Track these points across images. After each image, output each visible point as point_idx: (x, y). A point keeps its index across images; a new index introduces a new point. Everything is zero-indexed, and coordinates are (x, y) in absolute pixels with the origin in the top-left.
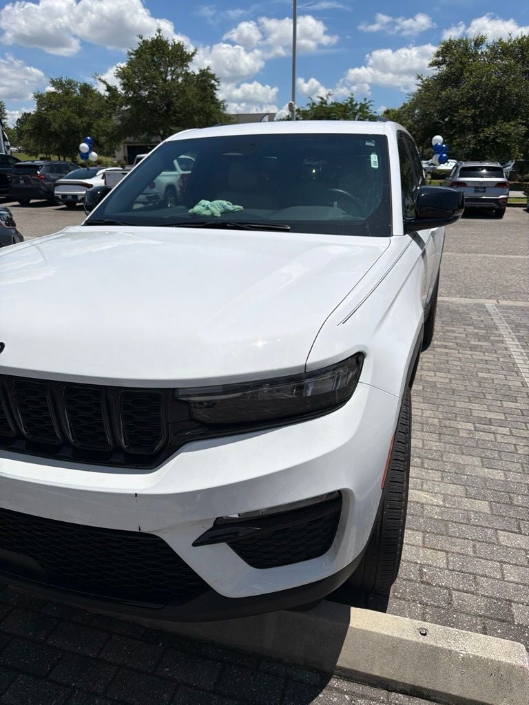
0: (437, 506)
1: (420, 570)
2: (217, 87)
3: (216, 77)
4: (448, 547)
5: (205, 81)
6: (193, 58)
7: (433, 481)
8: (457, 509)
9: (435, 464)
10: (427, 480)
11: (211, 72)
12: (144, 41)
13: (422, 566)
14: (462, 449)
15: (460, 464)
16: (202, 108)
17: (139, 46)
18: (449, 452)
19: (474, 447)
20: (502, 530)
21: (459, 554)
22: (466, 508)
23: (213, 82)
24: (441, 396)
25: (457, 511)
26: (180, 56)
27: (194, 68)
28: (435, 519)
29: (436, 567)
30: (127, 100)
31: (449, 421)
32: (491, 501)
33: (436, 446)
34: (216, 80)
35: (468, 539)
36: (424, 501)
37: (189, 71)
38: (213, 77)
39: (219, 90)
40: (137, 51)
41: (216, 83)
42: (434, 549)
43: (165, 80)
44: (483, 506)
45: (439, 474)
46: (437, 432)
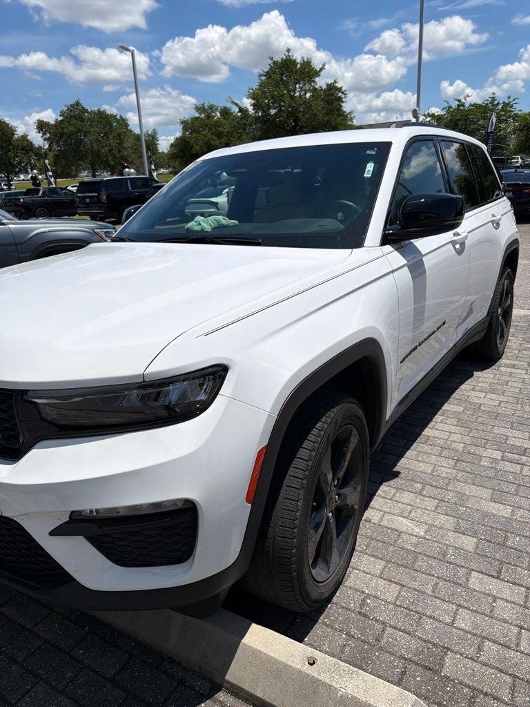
0: (416, 536)
1: (364, 600)
2: (344, 100)
3: (343, 89)
4: (406, 580)
5: (332, 96)
6: (322, 73)
7: (425, 509)
8: (437, 541)
9: (434, 492)
10: (417, 508)
11: (339, 85)
12: (274, 62)
13: (368, 596)
14: (476, 478)
15: (465, 494)
16: (327, 121)
17: (269, 67)
18: (458, 481)
19: (491, 478)
20: (478, 572)
21: (415, 590)
22: (447, 542)
23: (340, 94)
24: (480, 420)
25: (436, 544)
26: (308, 72)
27: (321, 82)
28: (407, 550)
29: (382, 600)
30: (257, 119)
31: (475, 448)
32: (481, 539)
33: (447, 473)
34: (343, 93)
35: (433, 576)
36: (404, 529)
37: (316, 87)
38: (340, 89)
39: (346, 102)
40: (268, 72)
41: (343, 96)
42: (390, 581)
43: (292, 97)
44: (468, 543)
45: (435, 503)
46: (456, 458)
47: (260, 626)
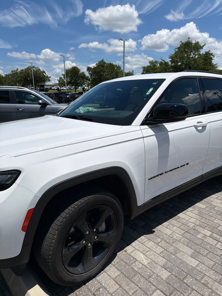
0: (143, 264)
1: (100, 288)
2: (213, 59)
3: (213, 54)
4: (124, 285)
5: (208, 57)
6: (203, 47)
7: (155, 252)
8: (150, 270)
9: (163, 243)
10: (152, 250)
11: (211, 52)
12: (182, 43)
13: (102, 287)
14: (190, 243)
15: (179, 250)
16: (204, 68)
17: (180, 45)
18: (180, 242)
19: (198, 244)
20: (160, 291)
21: (125, 290)
22: (155, 271)
23: (212, 56)
24: (211, 214)
25: (149, 271)
26: (197, 47)
27: (203, 52)
28: (134, 270)
29: (107, 291)
31: (199, 227)
32: (173, 274)
33: (177, 237)
34: (213, 56)
35: (138, 286)
36: (139, 259)
37: (201, 53)
38: (212, 54)
39: (214, 59)
40: (179, 47)
41: (213, 57)
42: (117, 283)
43: (188, 58)
44: (165, 274)
45: (162, 250)
46: (186, 231)
47: (39, 287)
